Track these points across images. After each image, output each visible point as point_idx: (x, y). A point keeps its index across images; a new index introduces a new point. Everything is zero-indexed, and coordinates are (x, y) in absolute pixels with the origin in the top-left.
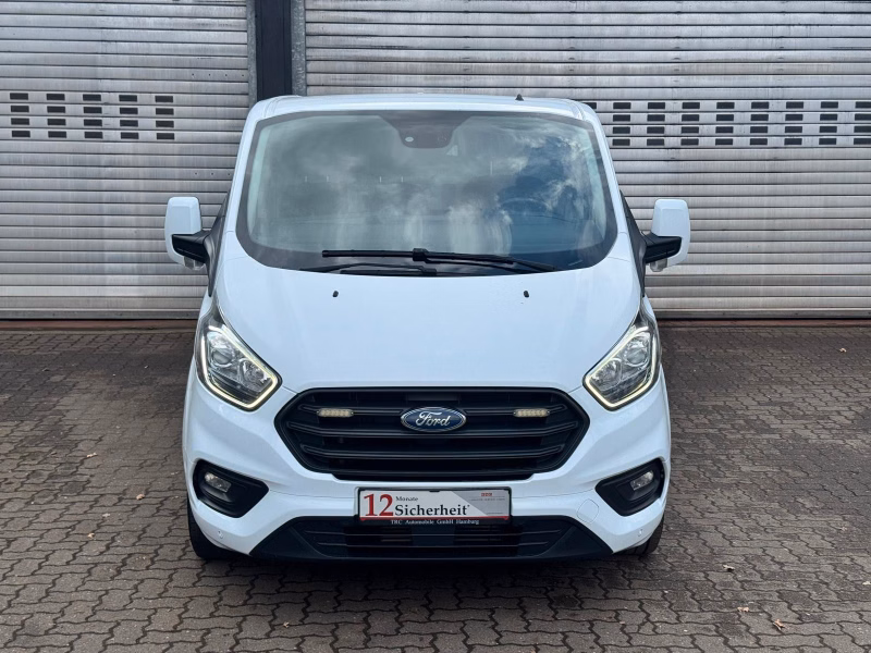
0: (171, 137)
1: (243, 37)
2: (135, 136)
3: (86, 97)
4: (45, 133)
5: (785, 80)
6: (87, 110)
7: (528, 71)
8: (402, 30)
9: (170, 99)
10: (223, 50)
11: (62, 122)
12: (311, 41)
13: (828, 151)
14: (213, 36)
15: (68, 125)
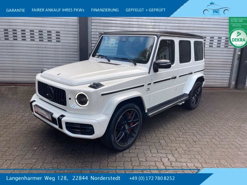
0: (60, 41)
2: (51, 41)
3: (39, 31)
4: (29, 40)
5: (203, 32)
6: (39, 34)
7: (144, 27)
9: (59, 32)
10: (72, 21)
11: (34, 37)
12: (93, 18)
13: (211, 49)
15: (35, 38)
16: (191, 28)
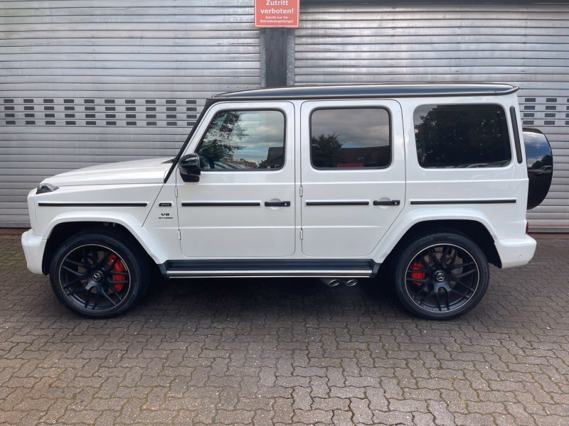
1: (257, 65)
4: (144, 123)
6: (168, 109)
8: (352, 55)
10: (245, 72)
11: (154, 116)
12: (298, 63)
14: (240, 64)
15: (157, 118)
16: (556, 77)
